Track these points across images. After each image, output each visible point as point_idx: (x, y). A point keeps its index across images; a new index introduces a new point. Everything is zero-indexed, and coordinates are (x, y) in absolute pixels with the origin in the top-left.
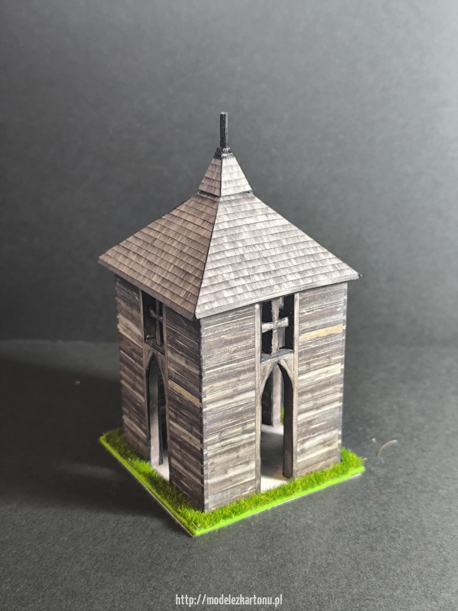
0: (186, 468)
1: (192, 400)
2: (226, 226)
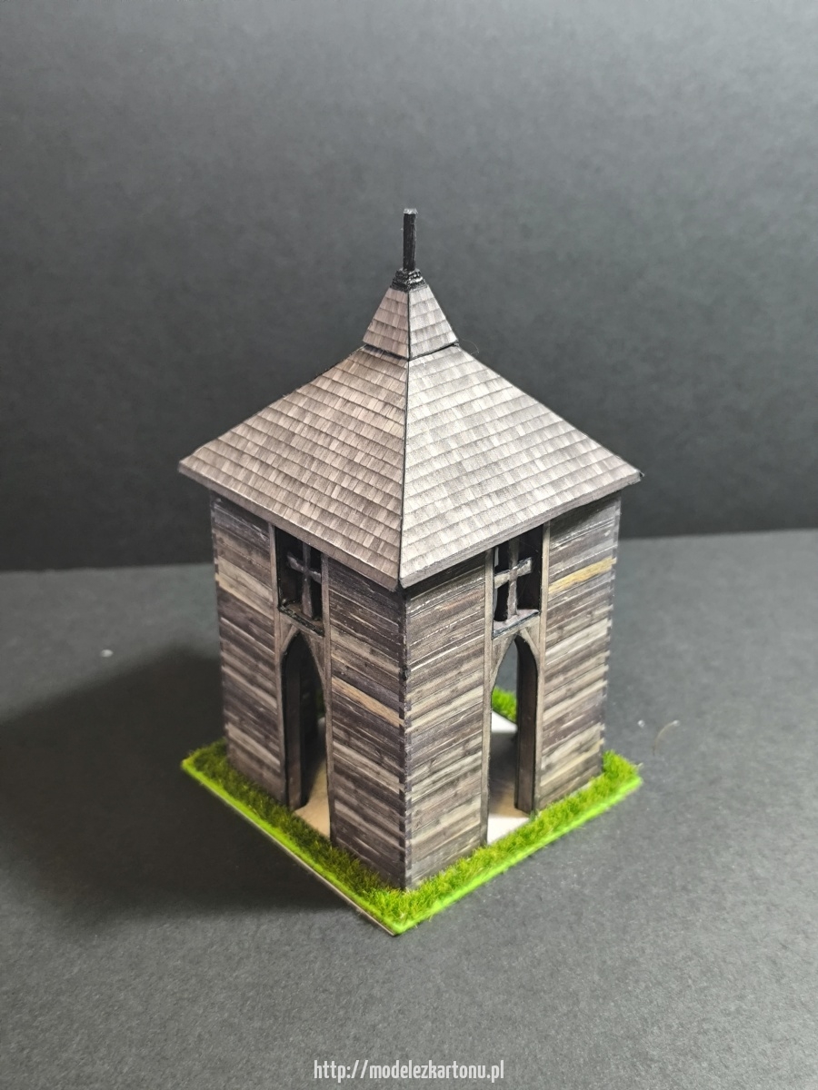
0: (366, 818)
1: (383, 714)
2: (426, 412)
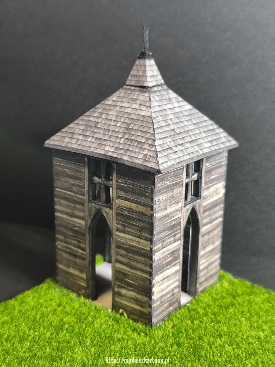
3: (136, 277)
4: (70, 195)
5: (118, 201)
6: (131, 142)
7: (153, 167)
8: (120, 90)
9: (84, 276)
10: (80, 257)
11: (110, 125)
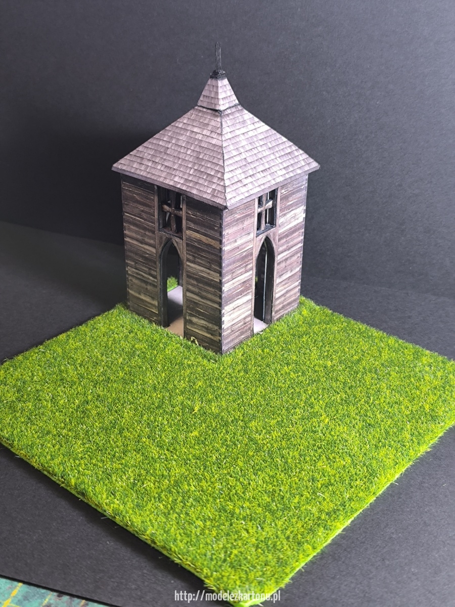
3: (207, 307)
4: (140, 221)
5: (188, 232)
6: (201, 175)
7: (221, 203)
8: (191, 111)
9: (156, 303)
10: (151, 284)
11: (180, 152)
